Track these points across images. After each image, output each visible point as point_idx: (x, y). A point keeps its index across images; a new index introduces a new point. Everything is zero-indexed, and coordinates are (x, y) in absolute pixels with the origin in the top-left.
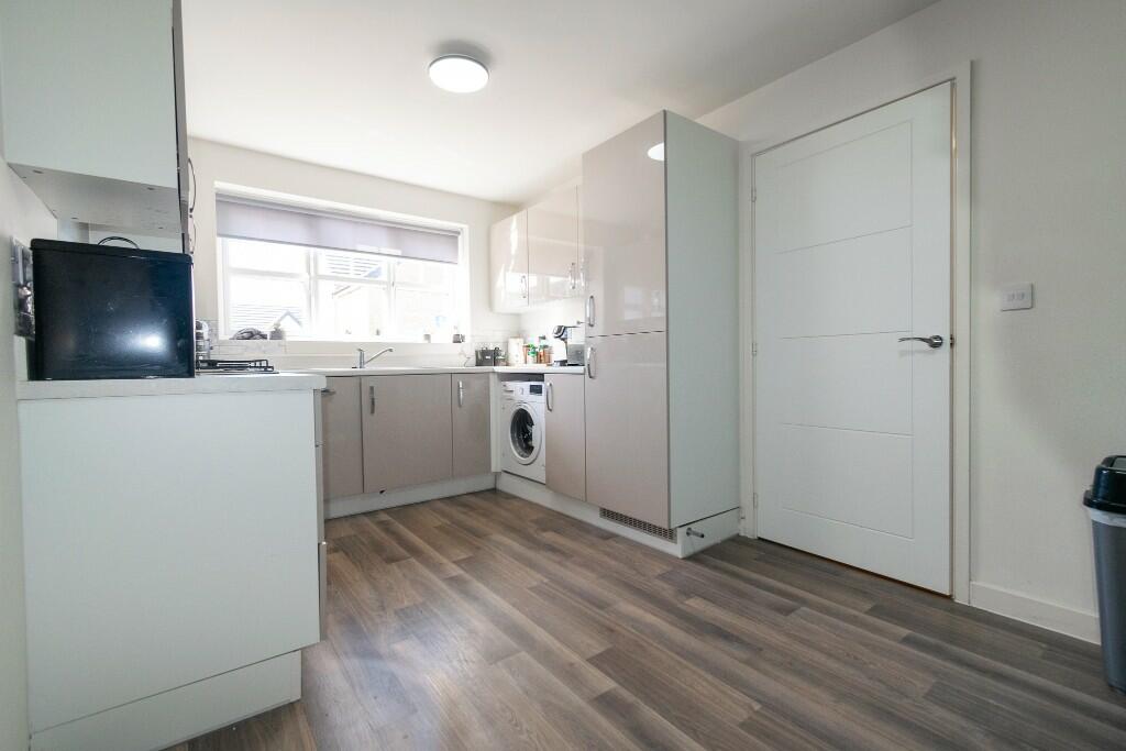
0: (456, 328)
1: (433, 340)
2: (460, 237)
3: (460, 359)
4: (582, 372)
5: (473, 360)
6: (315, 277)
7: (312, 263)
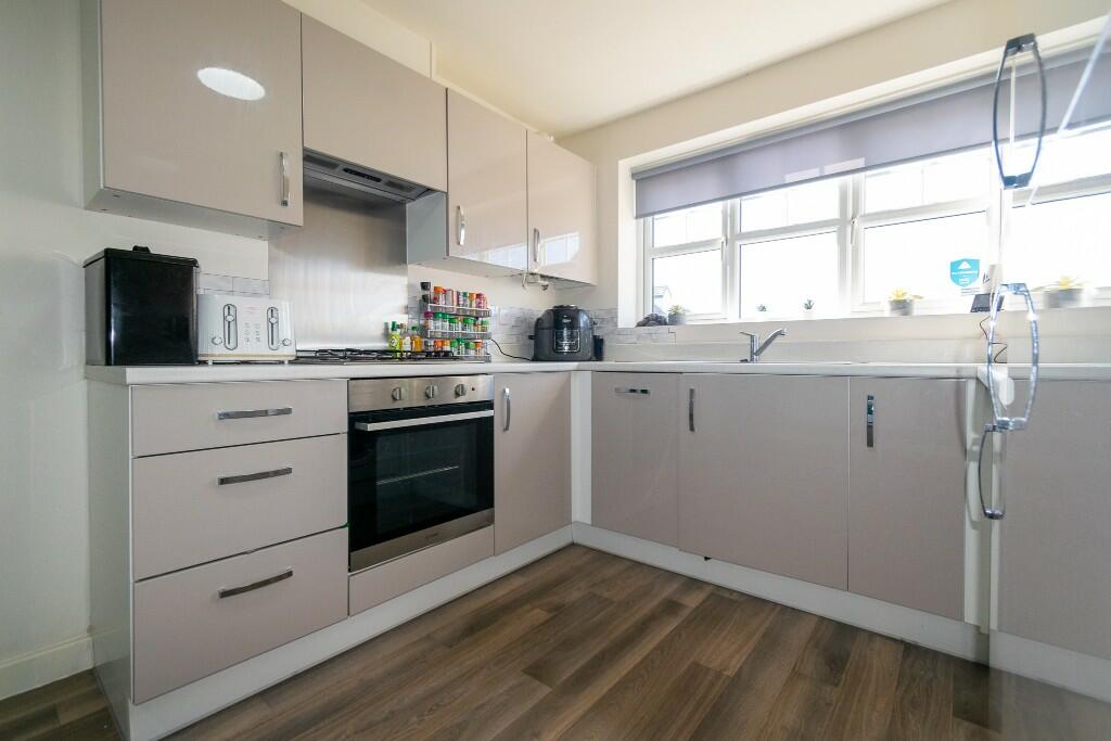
6: (734, 236)
7: (730, 220)
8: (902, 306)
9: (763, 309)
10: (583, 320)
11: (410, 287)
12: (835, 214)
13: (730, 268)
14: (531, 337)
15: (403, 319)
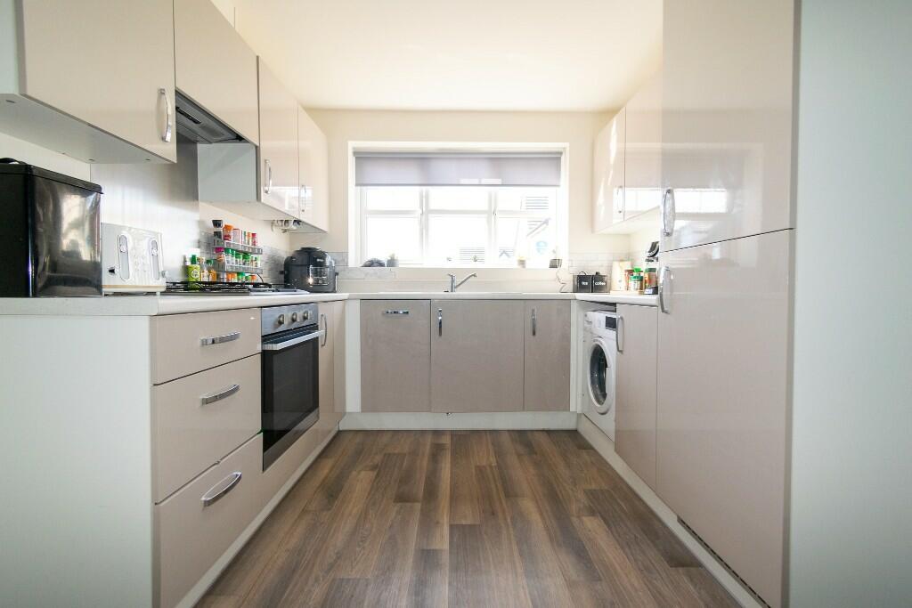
0: (554, 252)
1: (528, 265)
2: (563, 158)
3: (556, 284)
4: (654, 303)
5: (570, 286)
6: (426, 212)
7: (424, 200)
8: (522, 263)
9: (449, 259)
10: (328, 260)
11: (201, 223)
12: (486, 208)
13: (424, 229)
14: (282, 273)
15: (197, 253)
